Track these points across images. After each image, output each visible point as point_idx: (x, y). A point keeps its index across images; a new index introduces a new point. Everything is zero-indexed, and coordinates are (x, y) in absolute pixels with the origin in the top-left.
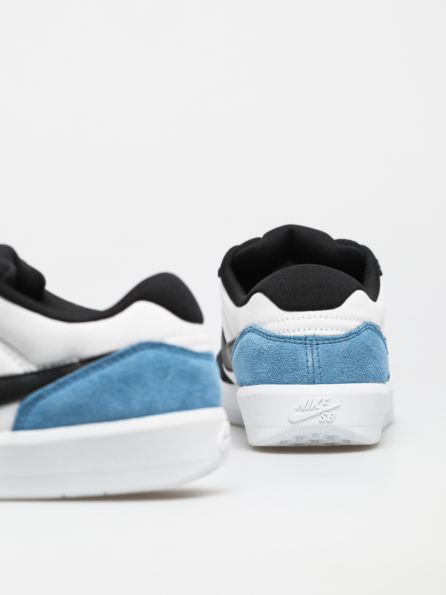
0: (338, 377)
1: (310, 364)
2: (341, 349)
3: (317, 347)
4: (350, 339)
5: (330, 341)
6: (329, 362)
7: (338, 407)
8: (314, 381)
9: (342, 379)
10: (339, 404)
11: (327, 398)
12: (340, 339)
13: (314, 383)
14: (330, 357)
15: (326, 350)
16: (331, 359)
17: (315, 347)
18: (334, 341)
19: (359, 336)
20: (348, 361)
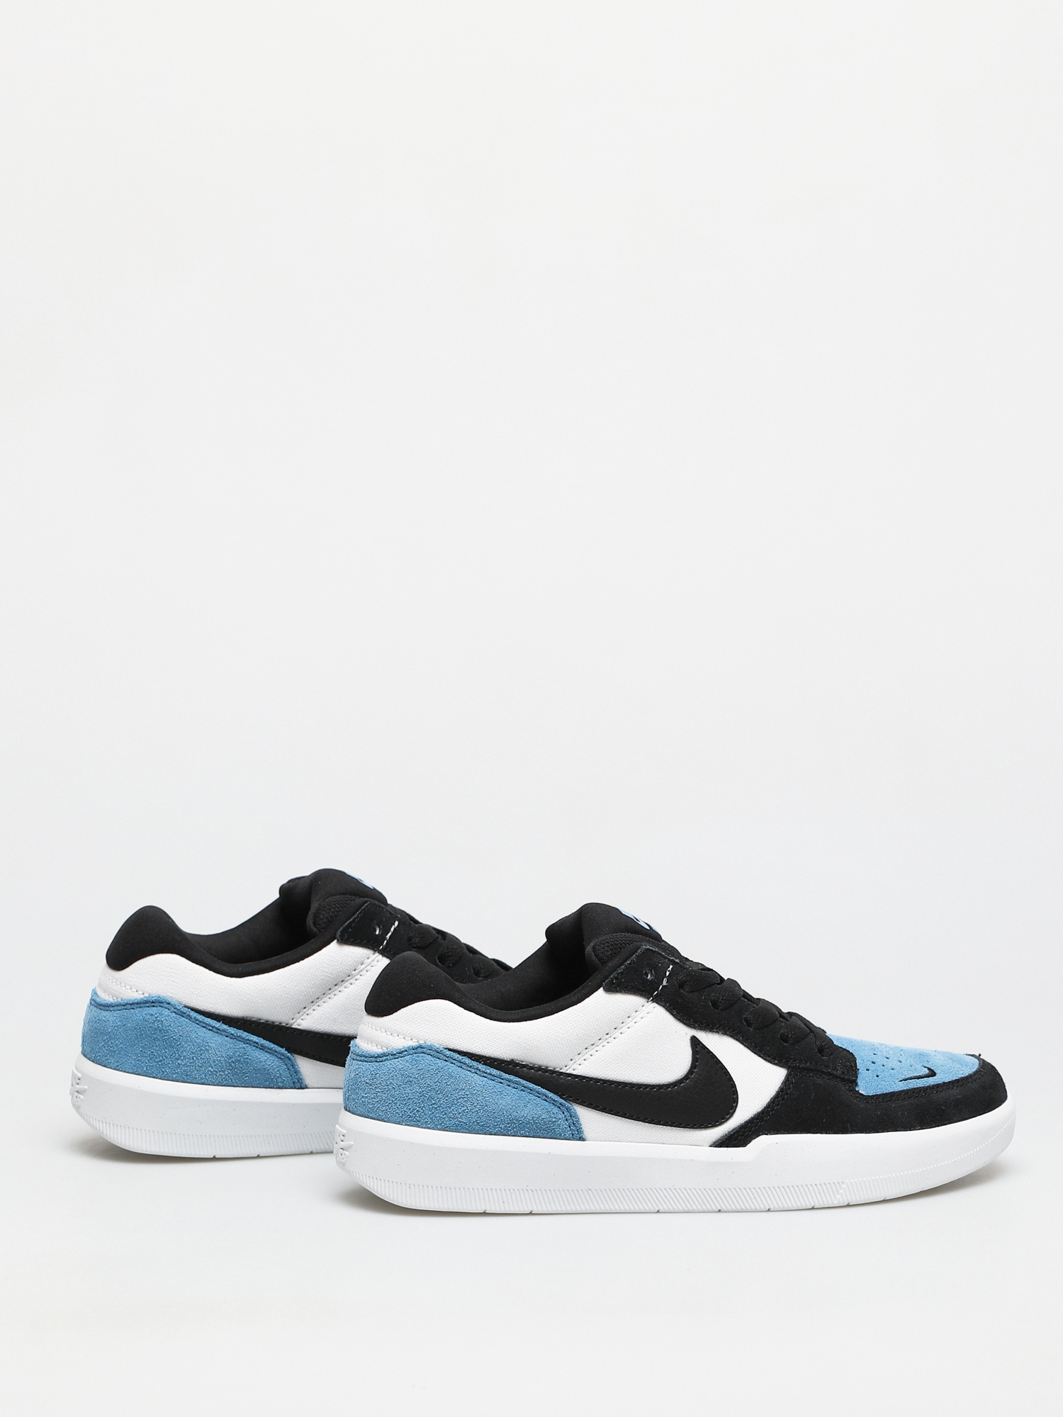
10: (352, 1143)
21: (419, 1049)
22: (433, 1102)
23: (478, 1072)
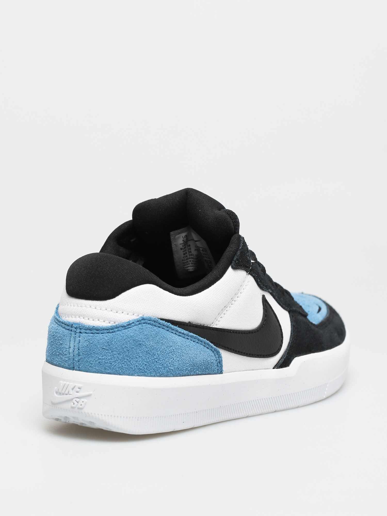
0: (95, 367)
1: (71, 350)
2: (101, 341)
3: (80, 335)
4: (114, 332)
5: (92, 331)
6: (88, 351)
7: (89, 396)
8: (74, 367)
9: (99, 369)
10: (91, 393)
11: (80, 385)
12: (103, 331)
13: (73, 369)
14: (89, 347)
15: (86, 339)
16: (89, 349)
17: (78, 334)
18: (97, 332)
19: (126, 330)
20: (107, 353)
21: (143, 321)
22: (155, 357)
23: (177, 333)
